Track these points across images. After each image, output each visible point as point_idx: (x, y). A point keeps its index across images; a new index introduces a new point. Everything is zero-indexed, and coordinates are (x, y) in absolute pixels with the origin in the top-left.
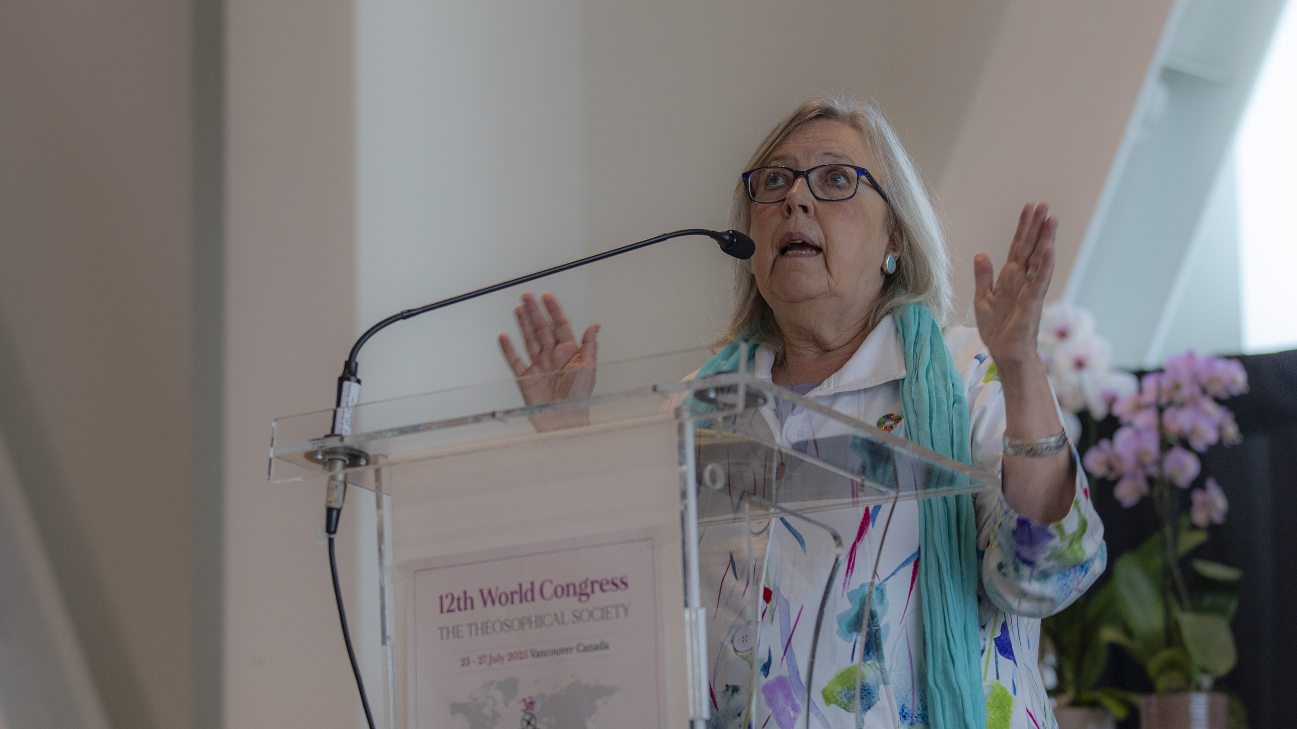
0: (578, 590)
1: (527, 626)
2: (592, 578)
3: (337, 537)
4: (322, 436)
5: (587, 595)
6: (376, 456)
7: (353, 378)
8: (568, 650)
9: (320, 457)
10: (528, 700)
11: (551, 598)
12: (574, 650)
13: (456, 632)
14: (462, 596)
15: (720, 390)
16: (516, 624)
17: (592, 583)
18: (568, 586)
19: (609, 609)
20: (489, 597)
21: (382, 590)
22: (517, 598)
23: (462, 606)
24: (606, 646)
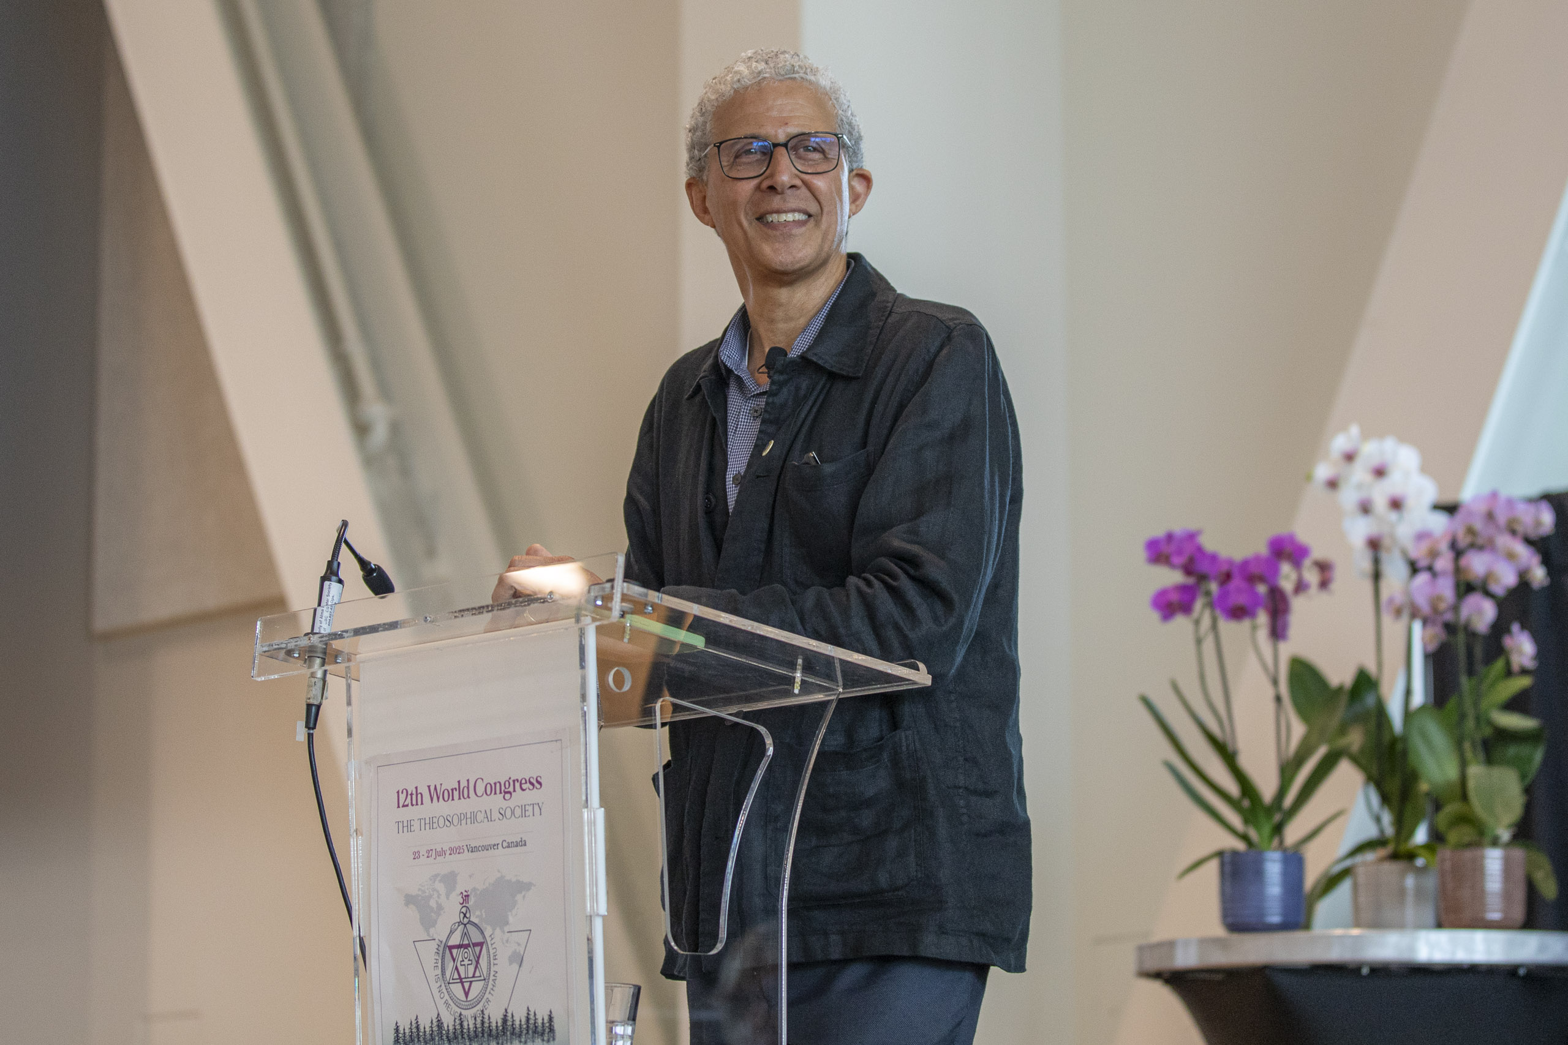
0: (503, 788)
1: (464, 822)
2: (515, 778)
3: (315, 732)
4: (305, 633)
5: (509, 793)
7: (334, 578)
8: (495, 846)
10: (466, 894)
11: (483, 794)
12: (500, 846)
13: (408, 826)
14: (414, 792)
16: (455, 821)
17: (513, 781)
18: (495, 784)
19: (528, 808)
20: (436, 794)
22: (456, 794)
23: (414, 802)
24: (525, 845)
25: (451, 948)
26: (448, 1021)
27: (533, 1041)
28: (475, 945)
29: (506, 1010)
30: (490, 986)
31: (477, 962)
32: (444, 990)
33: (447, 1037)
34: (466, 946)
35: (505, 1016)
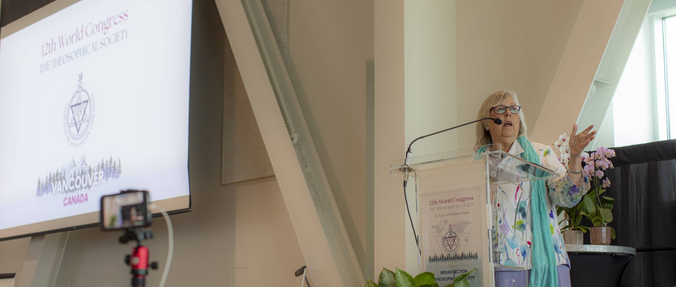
0: (462, 200)
1: (450, 208)
2: (465, 197)
3: (406, 188)
4: (403, 165)
5: (464, 201)
6: (415, 169)
7: (410, 152)
8: (459, 214)
9: (402, 170)
10: (450, 225)
11: (455, 202)
12: (461, 214)
13: (433, 209)
14: (435, 201)
15: (495, 154)
16: (447, 208)
17: (465, 198)
18: (459, 199)
19: (469, 204)
20: (441, 202)
21: (416, 200)
22: (447, 202)
23: (435, 203)
24: (468, 213)
25: (446, 238)
26: (445, 255)
27: (471, 259)
28: (453, 237)
29: (463, 252)
30: (458, 247)
31: (454, 241)
32: (444, 247)
33: (445, 259)
34: (450, 237)
35: (463, 254)
